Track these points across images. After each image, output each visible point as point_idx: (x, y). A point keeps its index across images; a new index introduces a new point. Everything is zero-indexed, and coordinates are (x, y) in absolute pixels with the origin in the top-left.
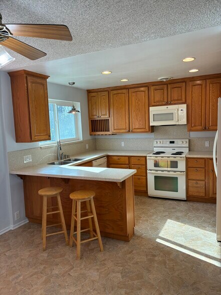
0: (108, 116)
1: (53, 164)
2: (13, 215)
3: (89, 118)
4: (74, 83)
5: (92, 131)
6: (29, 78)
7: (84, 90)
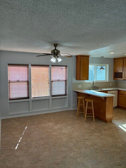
0: (122, 71)
1: (90, 90)
2: (73, 105)
3: (114, 72)
4: (103, 57)
5: (115, 78)
6: (81, 57)
7: (112, 58)
